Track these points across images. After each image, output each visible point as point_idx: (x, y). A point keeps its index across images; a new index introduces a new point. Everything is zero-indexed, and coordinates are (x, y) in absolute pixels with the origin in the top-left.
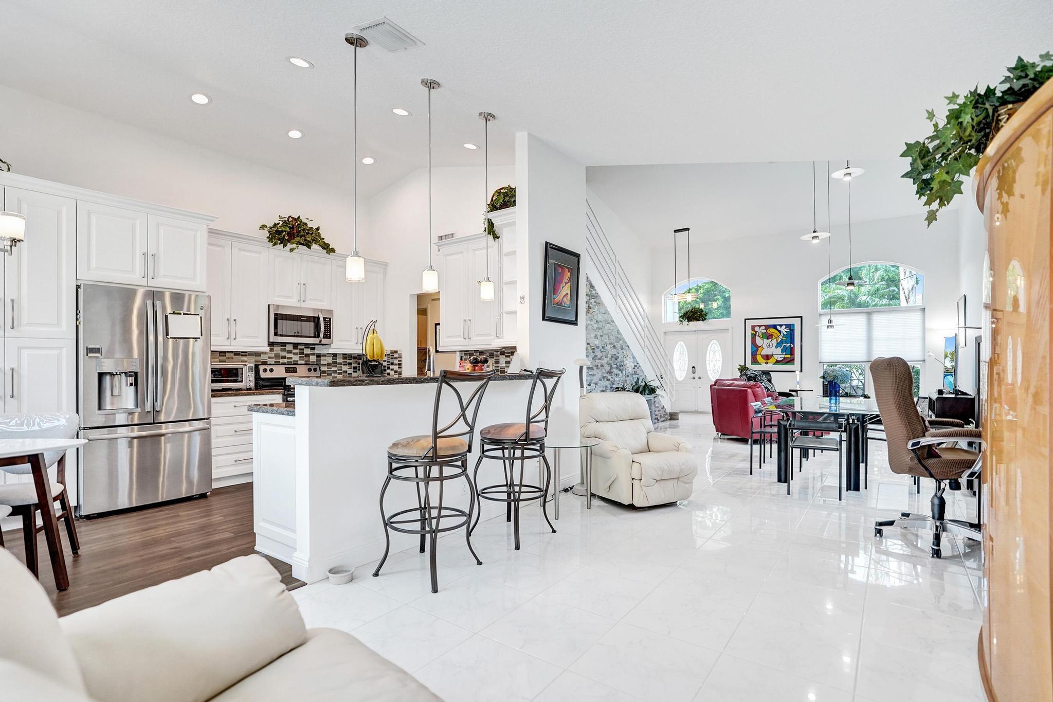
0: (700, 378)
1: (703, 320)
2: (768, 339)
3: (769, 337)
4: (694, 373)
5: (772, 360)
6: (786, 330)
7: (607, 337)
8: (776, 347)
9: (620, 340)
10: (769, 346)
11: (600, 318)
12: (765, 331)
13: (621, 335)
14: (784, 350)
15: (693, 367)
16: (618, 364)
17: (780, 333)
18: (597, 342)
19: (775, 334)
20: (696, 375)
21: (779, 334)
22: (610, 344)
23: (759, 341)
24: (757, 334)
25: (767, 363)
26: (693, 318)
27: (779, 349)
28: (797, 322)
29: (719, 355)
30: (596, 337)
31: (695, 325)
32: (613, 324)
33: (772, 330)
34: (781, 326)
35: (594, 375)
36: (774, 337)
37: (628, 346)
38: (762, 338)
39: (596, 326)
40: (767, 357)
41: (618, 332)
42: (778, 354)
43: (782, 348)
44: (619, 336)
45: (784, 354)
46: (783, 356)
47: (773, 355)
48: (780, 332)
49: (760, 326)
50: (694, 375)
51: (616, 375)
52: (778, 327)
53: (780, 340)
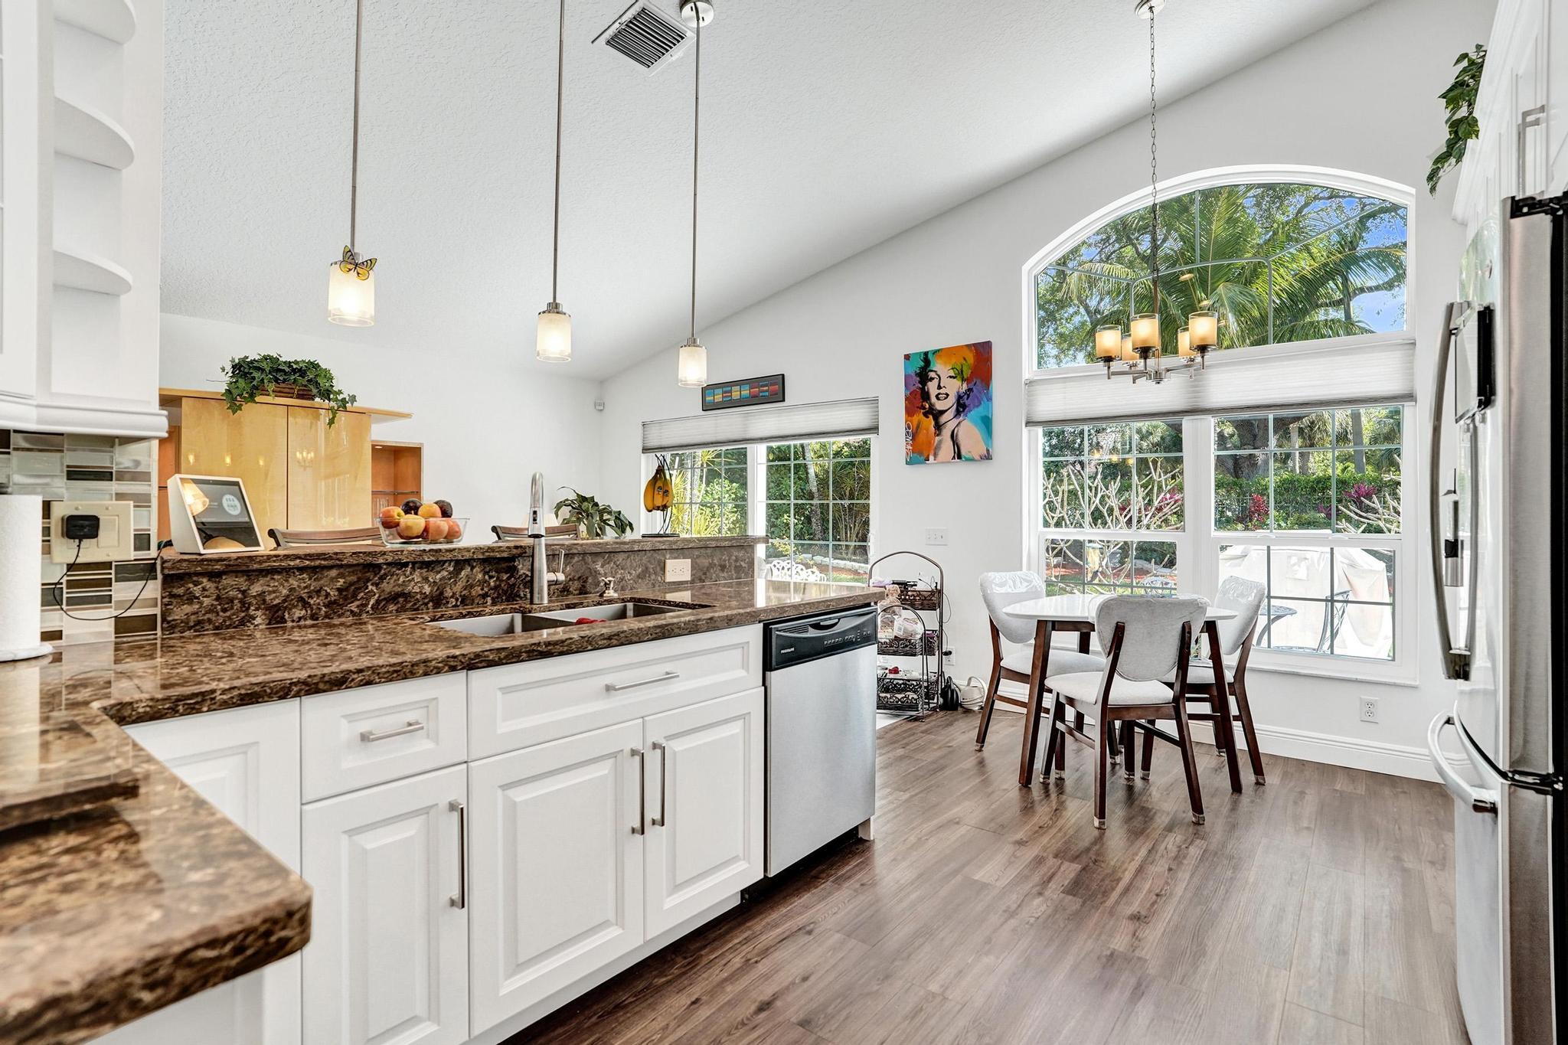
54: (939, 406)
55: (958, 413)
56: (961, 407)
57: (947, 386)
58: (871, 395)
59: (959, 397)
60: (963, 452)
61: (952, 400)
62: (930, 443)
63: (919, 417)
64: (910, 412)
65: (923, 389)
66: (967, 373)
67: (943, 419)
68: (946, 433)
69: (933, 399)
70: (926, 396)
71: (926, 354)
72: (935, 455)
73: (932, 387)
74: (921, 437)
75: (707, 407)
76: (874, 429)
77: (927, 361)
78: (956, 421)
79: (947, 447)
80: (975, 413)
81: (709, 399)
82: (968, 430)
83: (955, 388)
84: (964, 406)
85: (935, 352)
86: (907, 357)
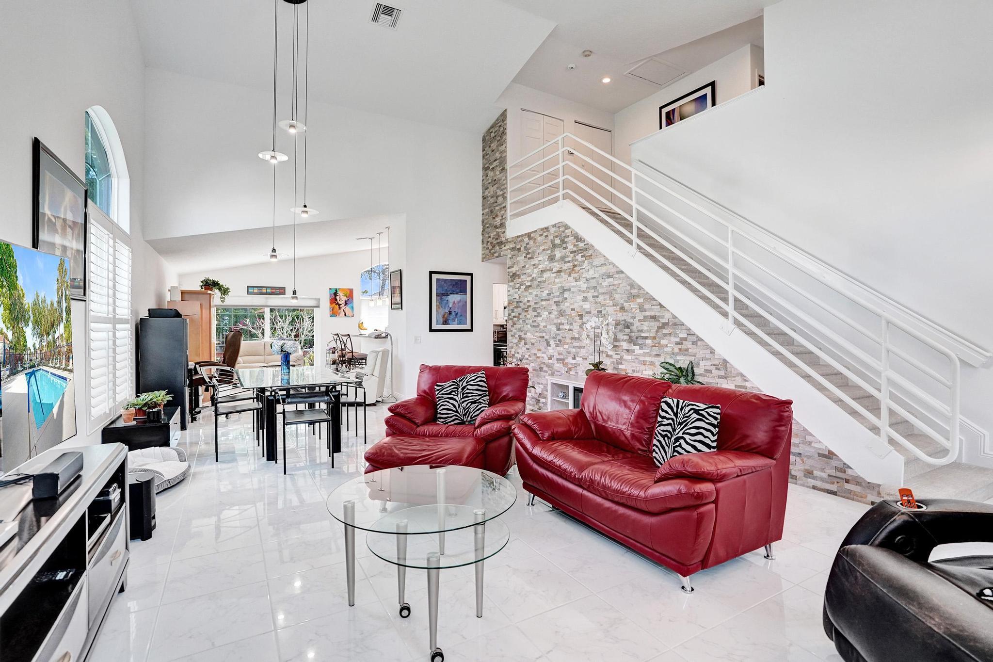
7: (607, 297)
9: (638, 296)
11: (591, 274)
13: (640, 288)
16: (633, 334)
18: (587, 306)
22: (614, 305)
30: (585, 299)
32: (622, 275)
35: (580, 347)
37: (660, 304)
39: (584, 286)
41: (632, 285)
44: (634, 291)
51: (628, 351)
54: (340, 303)
55: (345, 305)
56: (346, 304)
57: (342, 298)
58: (318, 297)
59: (346, 301)
60: (347, 315)
61: (343, 302)
62: (337, 312)
63: (334, 305)
64: (331, 303)
65: (335, 298)
66: (347, 296)
67: (341, 306)
68: (342, 309)
69: (338, 301)
70: (336, 300)
71: (336, 289)
72: (339, 315)
73: (338, 298)
74: (335, 310)
75: (248, 293)
76: (318, 307)
77: (336, 291)
78: (344, 307)
79: (342, 313)
80: (350, 305)
81: (250, 291)
82: (348, 309)
83: (344, 299)
84: (347, 303)
85: (339, 289)
86: (330, 289)
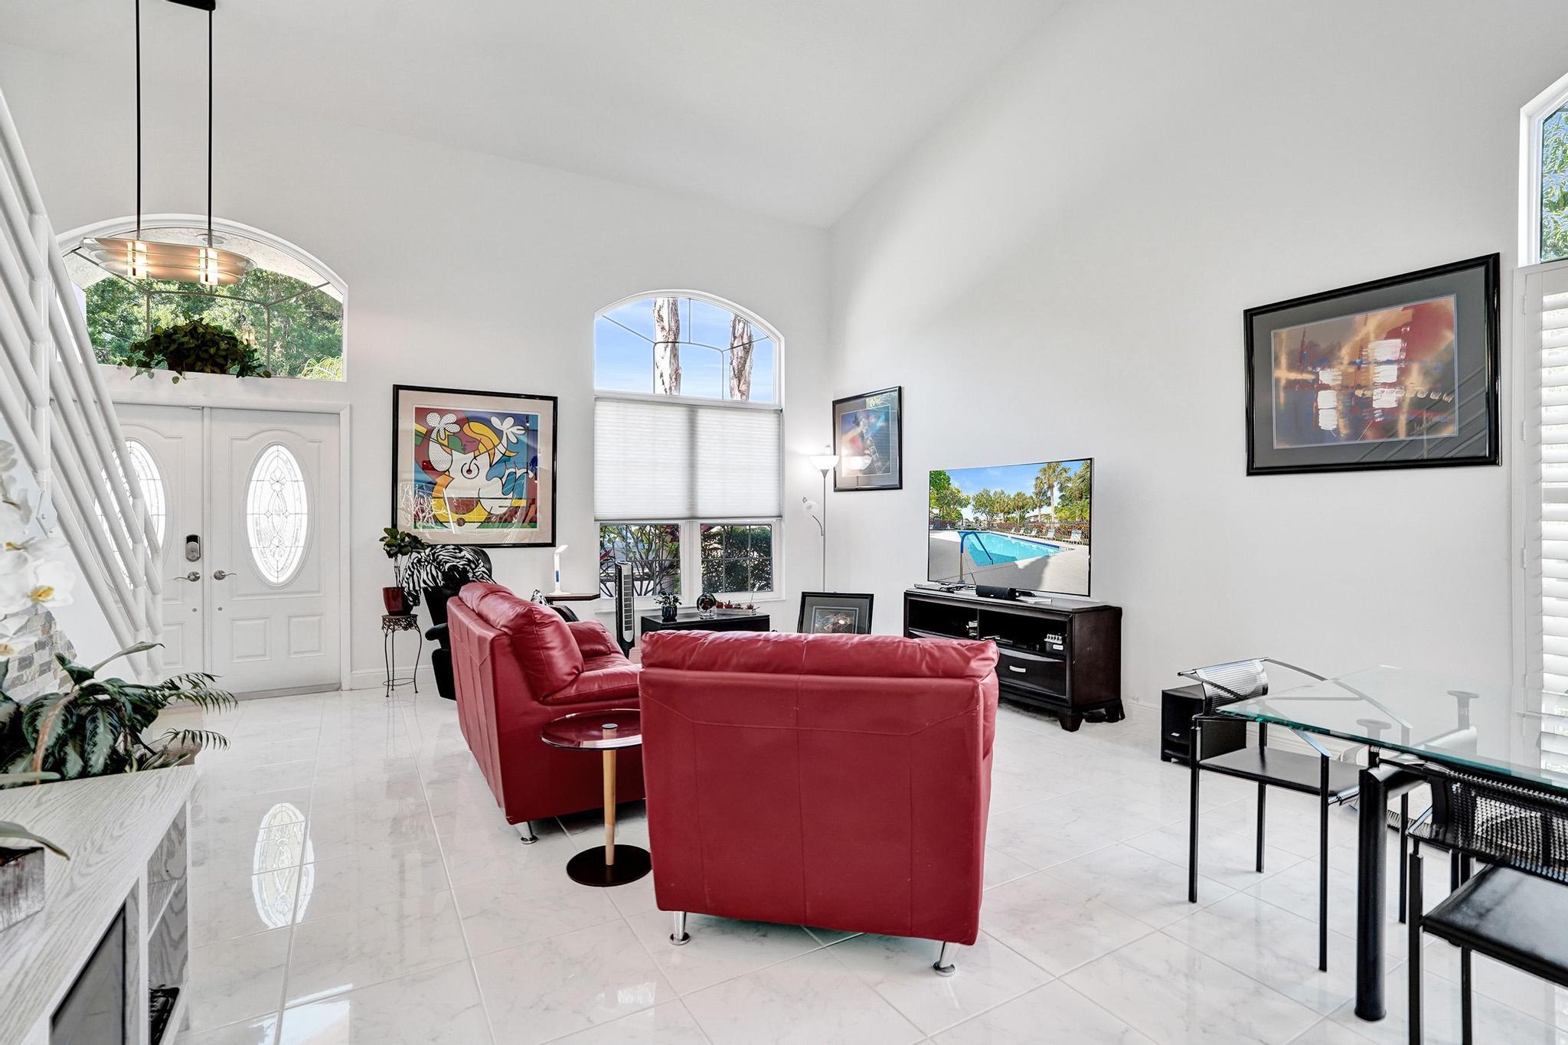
0: (220, 576)
1: (242, 373)
2: (464, 451)
3: (467, 444)
4: (194, 556)
5: (478, 514)
6: (514, 429)
8: (488, 478)
10: (469, 471)
12: (456, 428)
14: (511, 485)
15: (192, 538)
17: (500, 437)
19: (485, 440)
20: (206, 568)
21: (496, 441)
23: (436, 454)
24: (434, 435)
25: (461, 522)
26: (202, 360)
27: (497, 484)
28: (542, 412)
29: (296, 497)
31: (199, 385)
33: (476, 427)
34: (503, 416)
36: (482, 448)
38: (449, 448)
40: (465, 505)
42: (493, 495)
43: (504, 480)
45: (510, 496)
46: (508, 503)
47: (478, 500)
48: (499, 433)
49: (442, 413)
50: (195, 567)
52: (495, 421)
53: (498, 457)
